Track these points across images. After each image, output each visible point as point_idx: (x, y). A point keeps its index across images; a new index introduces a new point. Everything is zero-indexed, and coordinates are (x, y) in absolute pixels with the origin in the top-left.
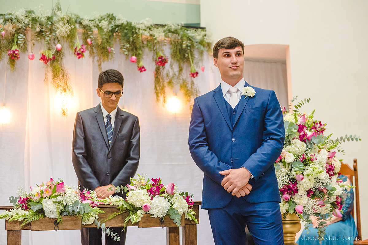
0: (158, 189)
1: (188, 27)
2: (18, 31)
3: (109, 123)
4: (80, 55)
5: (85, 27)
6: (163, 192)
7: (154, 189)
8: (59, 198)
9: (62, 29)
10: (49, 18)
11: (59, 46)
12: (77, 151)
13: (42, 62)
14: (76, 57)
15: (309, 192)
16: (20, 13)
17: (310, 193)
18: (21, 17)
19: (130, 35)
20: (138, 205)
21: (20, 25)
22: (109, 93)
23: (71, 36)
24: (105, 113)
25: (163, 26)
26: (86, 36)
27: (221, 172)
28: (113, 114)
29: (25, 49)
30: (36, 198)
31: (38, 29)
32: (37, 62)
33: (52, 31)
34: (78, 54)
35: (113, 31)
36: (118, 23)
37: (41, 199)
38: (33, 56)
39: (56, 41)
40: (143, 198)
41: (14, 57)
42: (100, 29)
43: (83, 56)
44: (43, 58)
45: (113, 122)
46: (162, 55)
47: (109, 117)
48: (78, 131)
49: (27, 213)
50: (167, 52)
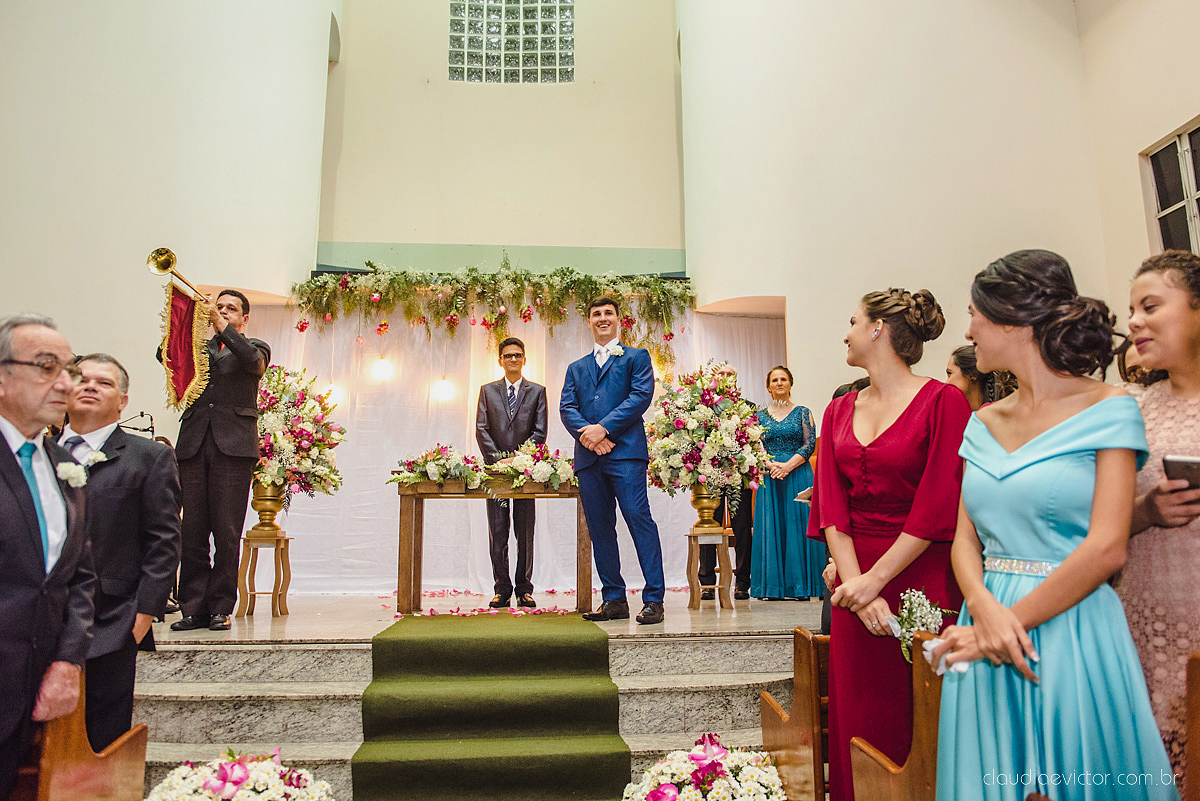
0: (542, 454)
1: (665, 278)
2: (457, 293)
3: (512, 394)
4: (526, 317)
5: (534, 285)
6: (547, 458)
7: (538, 455)
8: (442, 462)
9: (507, 288)
10: (494, 276)
11: (502, 308)
12: (479, 425)
13: (484, 327)
14: (522, 320)
15: (714, 460)
16: (460, 272)
17: (715, 462)
18: (461, 277)
19: (587, 292)
20: (521, 470)
21: (459, 286)
22: (510, 356)
23: (517, 297)
24: (509, 384)
25: (632, 278)
26: (535, 295)
27: (579, 430)
28: (517, 385)
29: (465, 313)
30: (421, 461)
31: (479, 290)
32: (479, 328)
33: (495, 291)
34: (525, 317)
35: (567, 288)
36: (575, 278)
37: (426, 462)
38: (474, 321)
39: (500, 303)
40: (526, 463)
41: (452, 324)
42: (551, 286)
43: (530, 319)
44: (484, 323)
45: (516, 393)
46: (628, 314)
47: (512, 388)
48: (482, 407)
49: (412, 475)
50: (634, 309)
